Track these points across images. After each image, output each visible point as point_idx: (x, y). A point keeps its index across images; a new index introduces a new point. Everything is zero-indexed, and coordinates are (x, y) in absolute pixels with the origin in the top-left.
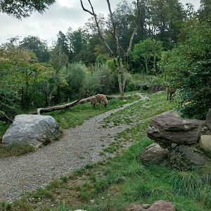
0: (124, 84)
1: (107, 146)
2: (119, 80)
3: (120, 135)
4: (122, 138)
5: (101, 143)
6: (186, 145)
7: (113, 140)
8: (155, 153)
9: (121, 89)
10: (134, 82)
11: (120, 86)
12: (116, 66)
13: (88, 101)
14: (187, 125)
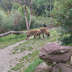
0: (30, 24)
1: (14, 66)
2: (26, 20)
3: (23, 58)
4: (25, 60)
5: (10, 64)
6: (62, 63)
7: (18, 62)
8: (43, 69)
9: (28, 27)
10: (37, 22)
11: (27, 25)
12: (24, 11)
13: (4, 35)
14: (63, 49)
